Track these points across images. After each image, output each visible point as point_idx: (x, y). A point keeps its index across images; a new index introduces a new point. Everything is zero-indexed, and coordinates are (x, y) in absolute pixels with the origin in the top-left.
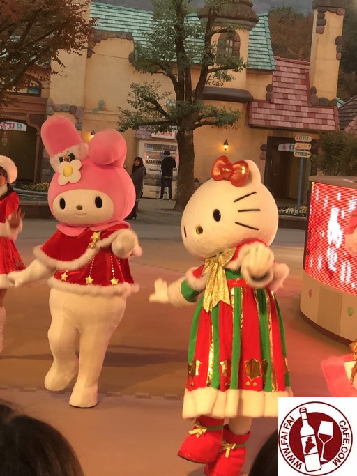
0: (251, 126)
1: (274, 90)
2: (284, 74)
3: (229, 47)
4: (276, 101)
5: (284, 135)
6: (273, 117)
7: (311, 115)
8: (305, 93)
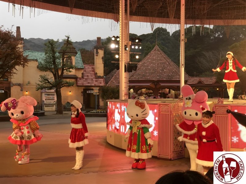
0: (78, 86)
1: (84, 74)
2: (87, 69)
3: (69, 62)
4: (85, 78)
5: (88, 88)
6: (85, 83)
7: (96, 81)
8: (94, 74)
